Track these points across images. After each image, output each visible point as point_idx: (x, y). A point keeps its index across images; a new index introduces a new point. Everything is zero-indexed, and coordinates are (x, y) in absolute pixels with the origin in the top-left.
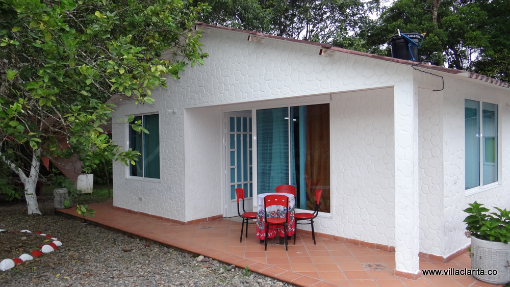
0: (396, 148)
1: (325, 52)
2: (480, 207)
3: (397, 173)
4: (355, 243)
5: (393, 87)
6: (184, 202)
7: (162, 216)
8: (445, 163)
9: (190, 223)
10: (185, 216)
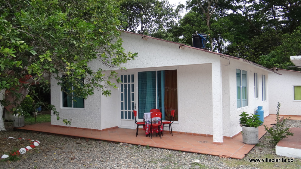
0: (213, 89)
1: (181, 47)
2: (246, 114)
3: (213, 100)
4: (190, 134)
5: (211, 63)
6: (100, 119)
7: (86, 128)
8: (230, 96)
9: (103, 130)
10: (101, 127)
